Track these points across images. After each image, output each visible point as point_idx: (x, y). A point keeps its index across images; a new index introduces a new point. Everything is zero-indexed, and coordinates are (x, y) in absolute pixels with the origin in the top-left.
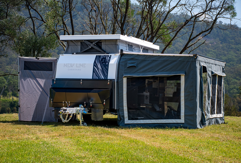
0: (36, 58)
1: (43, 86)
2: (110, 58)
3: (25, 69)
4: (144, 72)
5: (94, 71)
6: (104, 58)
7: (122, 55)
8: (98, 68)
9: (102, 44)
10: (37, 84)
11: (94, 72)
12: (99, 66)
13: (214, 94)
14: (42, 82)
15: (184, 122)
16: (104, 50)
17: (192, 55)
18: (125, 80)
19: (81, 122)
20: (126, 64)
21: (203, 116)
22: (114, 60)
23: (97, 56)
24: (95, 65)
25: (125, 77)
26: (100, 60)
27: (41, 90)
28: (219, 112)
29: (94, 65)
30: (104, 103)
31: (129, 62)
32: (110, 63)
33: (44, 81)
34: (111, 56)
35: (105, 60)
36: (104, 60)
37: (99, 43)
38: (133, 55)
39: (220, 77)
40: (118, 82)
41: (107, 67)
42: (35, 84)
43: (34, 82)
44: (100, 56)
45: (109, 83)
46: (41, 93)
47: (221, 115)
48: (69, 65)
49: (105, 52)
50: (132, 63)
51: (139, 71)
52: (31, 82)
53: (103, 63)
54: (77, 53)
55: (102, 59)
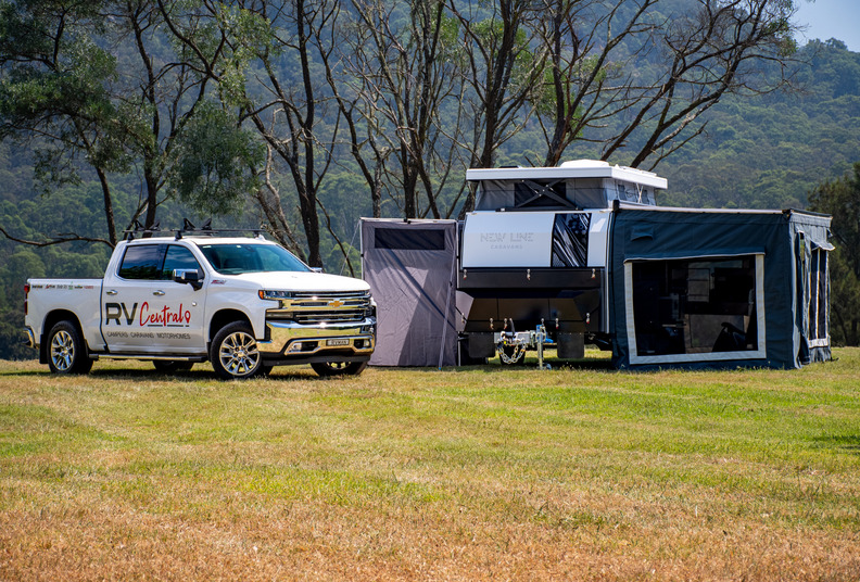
0: (405, 221)
1: (422, 285)
2: (589, 219)
3: (376, 247)
4: (672, 249)
5: (554, 249)
6: (574, 220)
7: (617, 211)
8: (563, 244)
9: (567, 187)
10: (408, 281)
11: (553, 251)
12: (566, 238)
13: (814, 295)
14: (421, 275)
15: (765, 357)
16: (573, 200)
17: (781, 212)
18: (628, 269)
19: (541, 362)
20: (629, 233)
21: (803, 342)
22: (599, 224)
23: (556, 215)
24: (555, 235)
25: (628, 261)
26: (567, 224)
27: (419, 294)
28: (822, 335)
29: (553, 236)
30: (588, 320)
31: (634, 227)
32: (591, 231)
33: (425, 273)
34: (590, 214)
35: (577, 225)
36: (575, 223)
37: (560, 185)
38: (643, 211)
39: (823, 252)
40: (611, 273)
41: (584, 240)
42: (404, 280)
43: (400, 275)
44: (564, 216)
45: (594, 276)
46: (420, 300)
47: (825, 342)
48: (494, 237)
49: (573, 206)
50: (642, 231)
51: (660, 248)
52: (393, 276)
53: (574, 230)
54: (508, 209)
55: (570, 222)
